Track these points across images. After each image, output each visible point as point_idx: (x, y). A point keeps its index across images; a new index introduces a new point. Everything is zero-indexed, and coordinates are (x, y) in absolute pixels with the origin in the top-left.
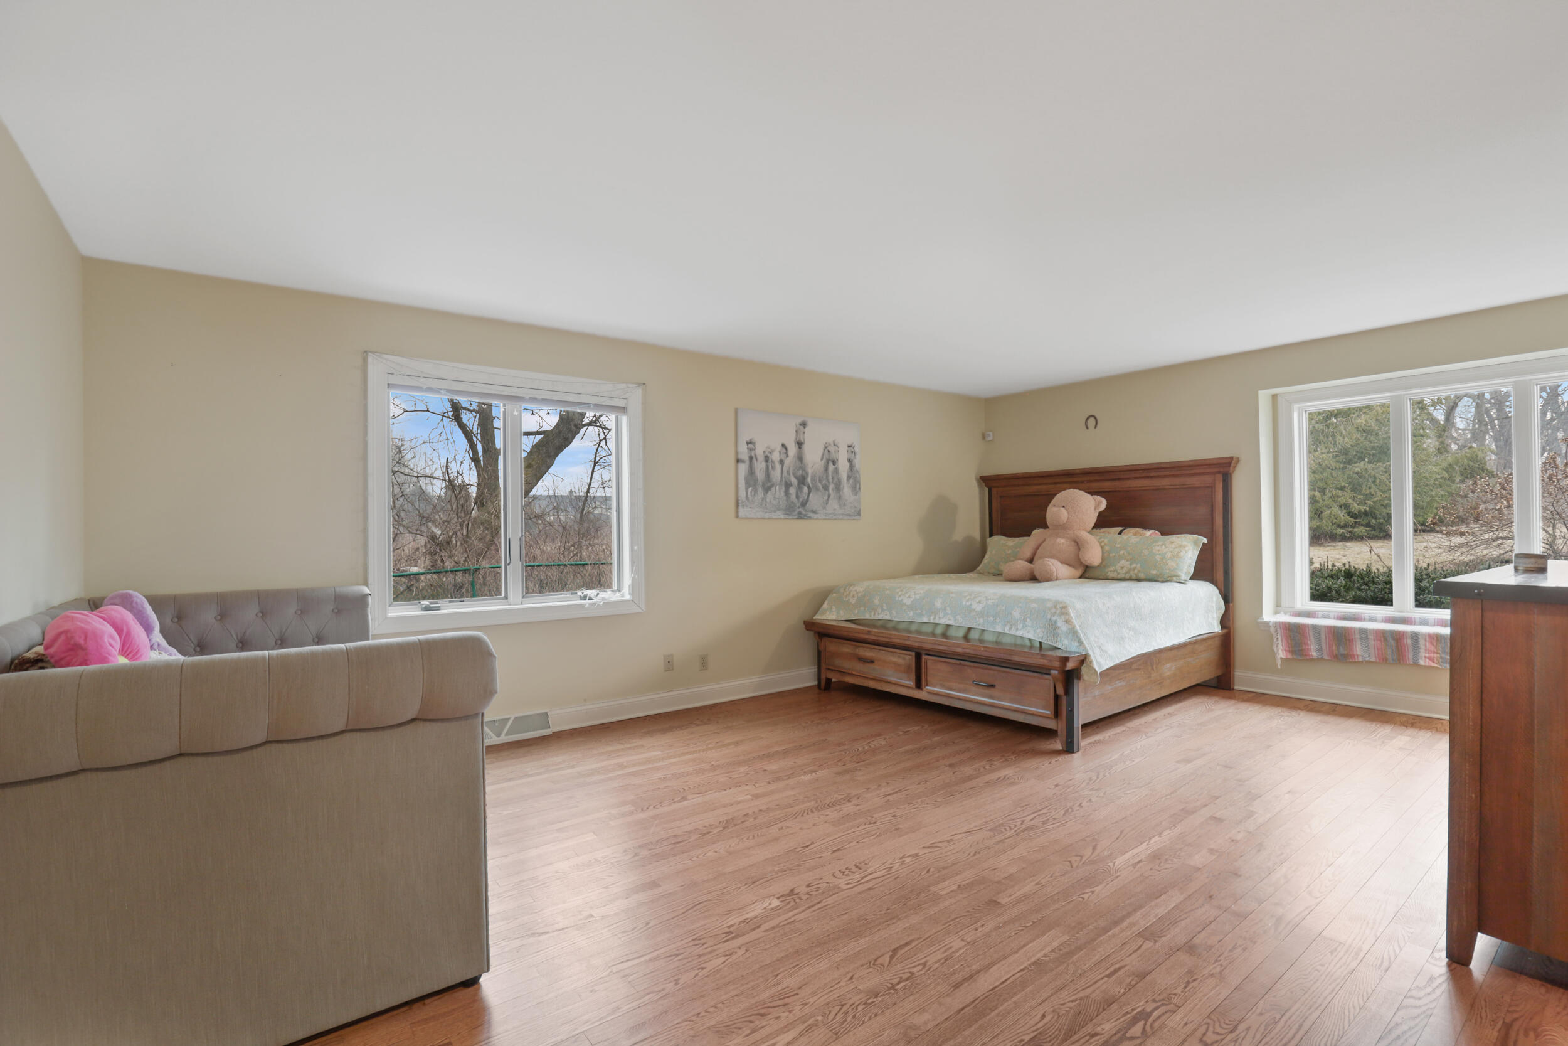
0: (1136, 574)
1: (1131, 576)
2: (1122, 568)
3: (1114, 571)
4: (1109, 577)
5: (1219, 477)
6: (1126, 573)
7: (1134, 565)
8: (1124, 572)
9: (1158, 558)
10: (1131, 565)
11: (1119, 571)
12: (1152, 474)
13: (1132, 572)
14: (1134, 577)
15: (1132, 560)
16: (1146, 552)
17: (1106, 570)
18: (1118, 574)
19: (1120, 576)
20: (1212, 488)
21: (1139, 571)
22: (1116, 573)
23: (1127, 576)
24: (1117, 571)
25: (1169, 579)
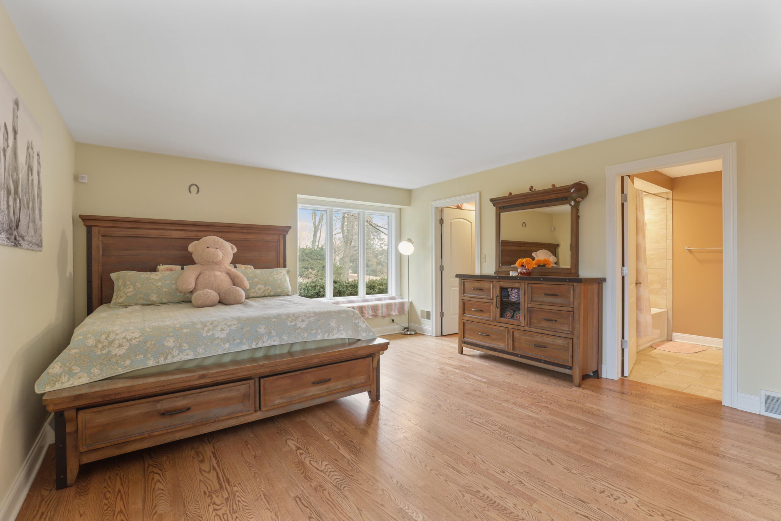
0: (269, 293)
1: (265, 294)
2: (260, 289)
3: (254, 292)
4: (250, 297)
5: (282, 237)
6: (262, 293)
7: (267, 287)
8: (261, 292)
9: (279, 282)
10: (265, 287)
11: (257, 292)
12: (244, 231)
13: (266, 292)
14: (267, 294)
15: (265, 284)
16: (271, 279)
17: (249, 292)
18: (257, 293)
19: (258, 295)
20: (278, 242)
21: (271, 291)
22: (255, 293)
23: (263, 295)
24: (256, 292)
25: (287, 294)
